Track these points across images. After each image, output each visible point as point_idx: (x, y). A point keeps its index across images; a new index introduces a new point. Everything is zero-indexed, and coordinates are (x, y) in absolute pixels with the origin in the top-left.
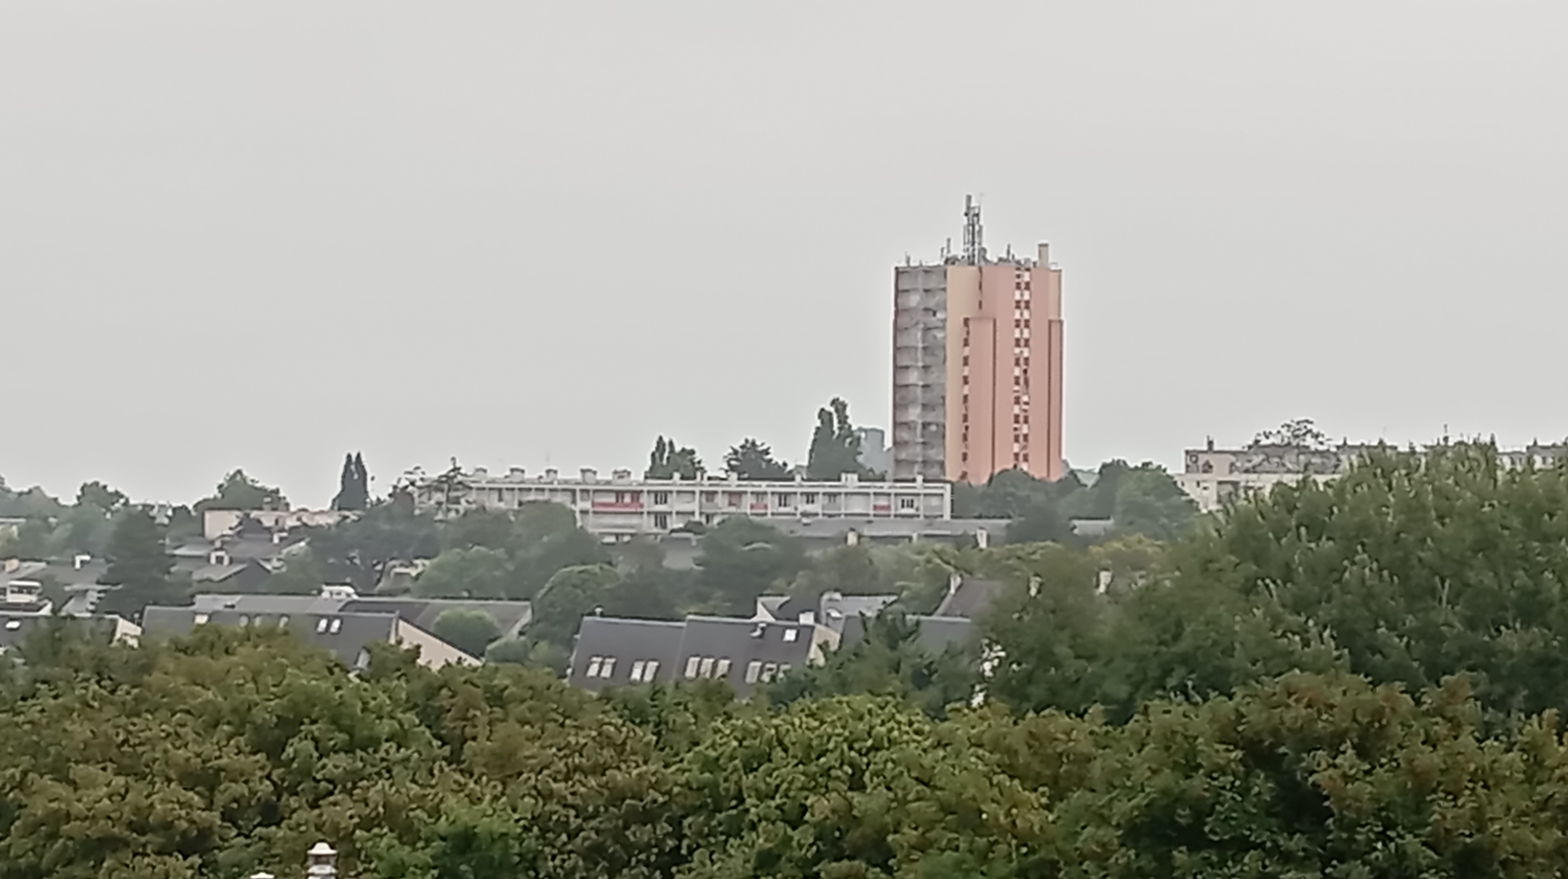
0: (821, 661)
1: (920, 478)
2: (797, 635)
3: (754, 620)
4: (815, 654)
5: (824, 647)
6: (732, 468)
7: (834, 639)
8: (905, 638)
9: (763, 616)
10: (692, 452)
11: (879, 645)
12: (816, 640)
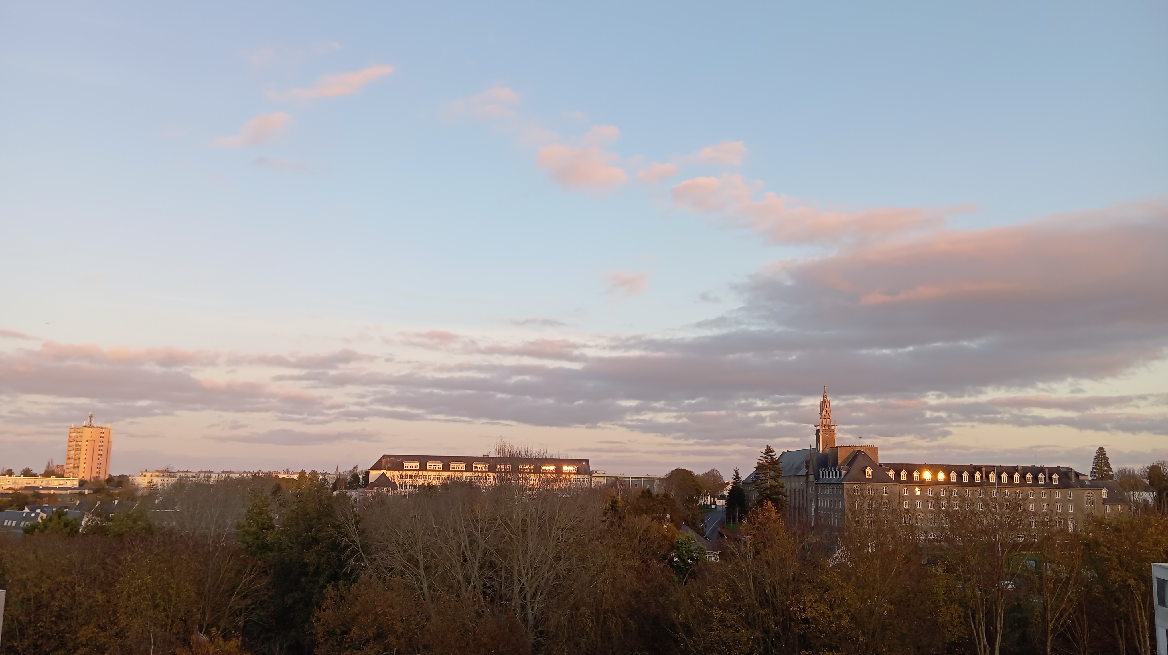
0: (40, 521)
1: (72, 477)
2: (35, 515)
3: (24, 511)
4: (39, 520)
5: (41, 518)
6: (22, 474)
7: (44, 516)
8: (62, 516)
9: (27, 510)
10: (12, 470)
11: (56, 517)
12: (40, 516)
